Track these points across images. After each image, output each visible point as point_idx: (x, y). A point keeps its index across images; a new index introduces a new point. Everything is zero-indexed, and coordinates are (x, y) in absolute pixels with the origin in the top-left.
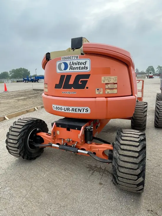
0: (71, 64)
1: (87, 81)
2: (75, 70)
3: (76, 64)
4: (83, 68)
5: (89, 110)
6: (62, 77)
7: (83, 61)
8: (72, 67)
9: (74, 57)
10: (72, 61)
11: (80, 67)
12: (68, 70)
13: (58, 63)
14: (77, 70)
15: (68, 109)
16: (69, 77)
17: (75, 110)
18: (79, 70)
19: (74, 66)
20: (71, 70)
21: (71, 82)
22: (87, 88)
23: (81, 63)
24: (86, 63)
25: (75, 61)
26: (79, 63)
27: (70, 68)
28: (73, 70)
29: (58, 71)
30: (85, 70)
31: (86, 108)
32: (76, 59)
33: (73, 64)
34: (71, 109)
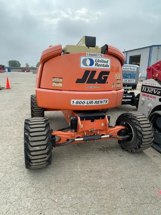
0: (97, 61)
1: (107, 77)
2: (100, 67)
3: (101, 61)
4: (106, 66)
5: (108, 101)
6: (87, 72)
7: (106, 60)
8: (98, 64)
9: (99, 55)
10: (97, 59)
11: (104, 65)
12: (94, 66)
13: (82, 58)
14: (101, 67)
15: (92, 102)
16: (94, 72)
17: (98, 102)
18: (103, 67)
19: (99, 63)
20: (96, 67)
21: (96, 77)
22: (107, 83)
23: (105, 62)
24: (108, 61)
25: (100, 59)
26: (103, 61)
27: (96, 65)
28: (98, 67)
29: (82, 66)
30: (107, 68)
31: (106, 100)
32: (100, 57)
33: (98, 61)
34: (94, 102)
